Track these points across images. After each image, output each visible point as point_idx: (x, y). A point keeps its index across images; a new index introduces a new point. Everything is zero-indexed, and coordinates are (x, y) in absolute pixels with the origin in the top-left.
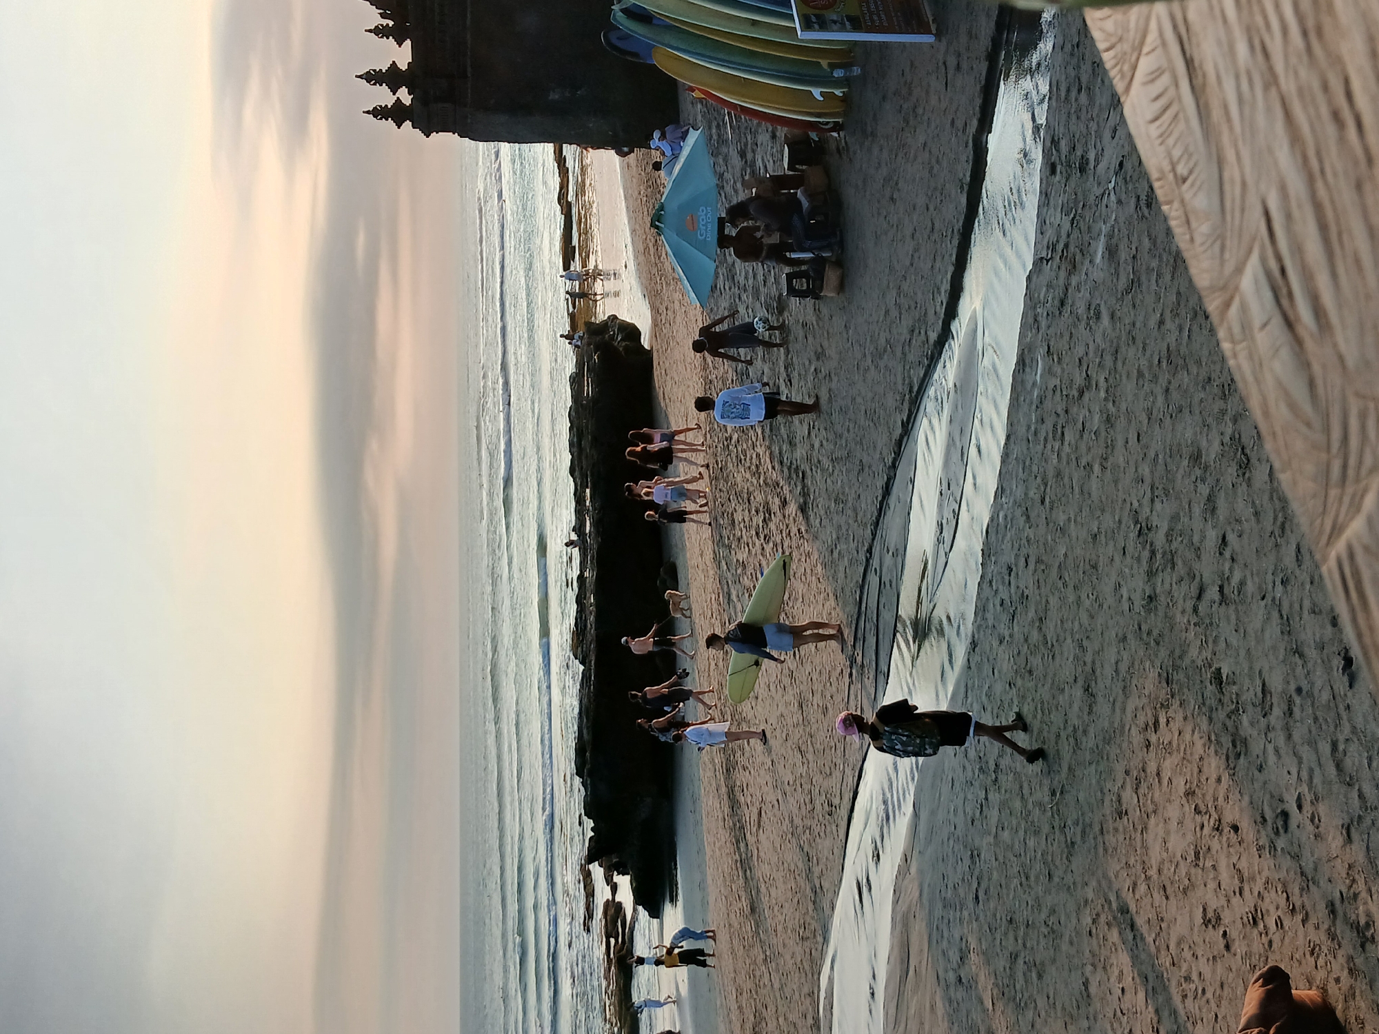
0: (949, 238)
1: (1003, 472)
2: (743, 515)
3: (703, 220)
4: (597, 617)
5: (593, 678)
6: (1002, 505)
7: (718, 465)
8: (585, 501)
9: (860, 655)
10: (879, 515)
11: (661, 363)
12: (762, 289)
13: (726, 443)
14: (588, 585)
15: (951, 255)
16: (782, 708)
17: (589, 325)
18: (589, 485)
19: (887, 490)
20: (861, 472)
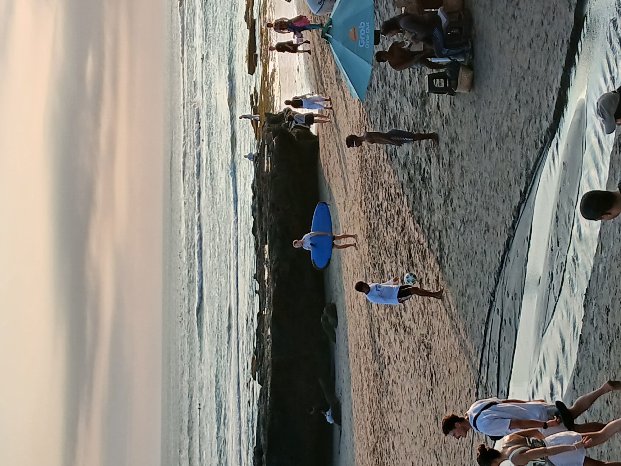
0: (560, 46)
1: (603, 232)
2: (391, 266)
3: (363, 32)
4: (272, 347)
5: (269, 395)
6: (601, 259)
7: (371, 227)
8: (264, 254)
9: (485, 378)
10: (501, 266)
11: (326, 146)
12: (408, 86)
13: (378, 209)
14: (266, 321)
15: (561, 60)
16: (421, 420)
17: (268, 115)
18: (268, 242)
19: (508, 246)
20: (487, 232)
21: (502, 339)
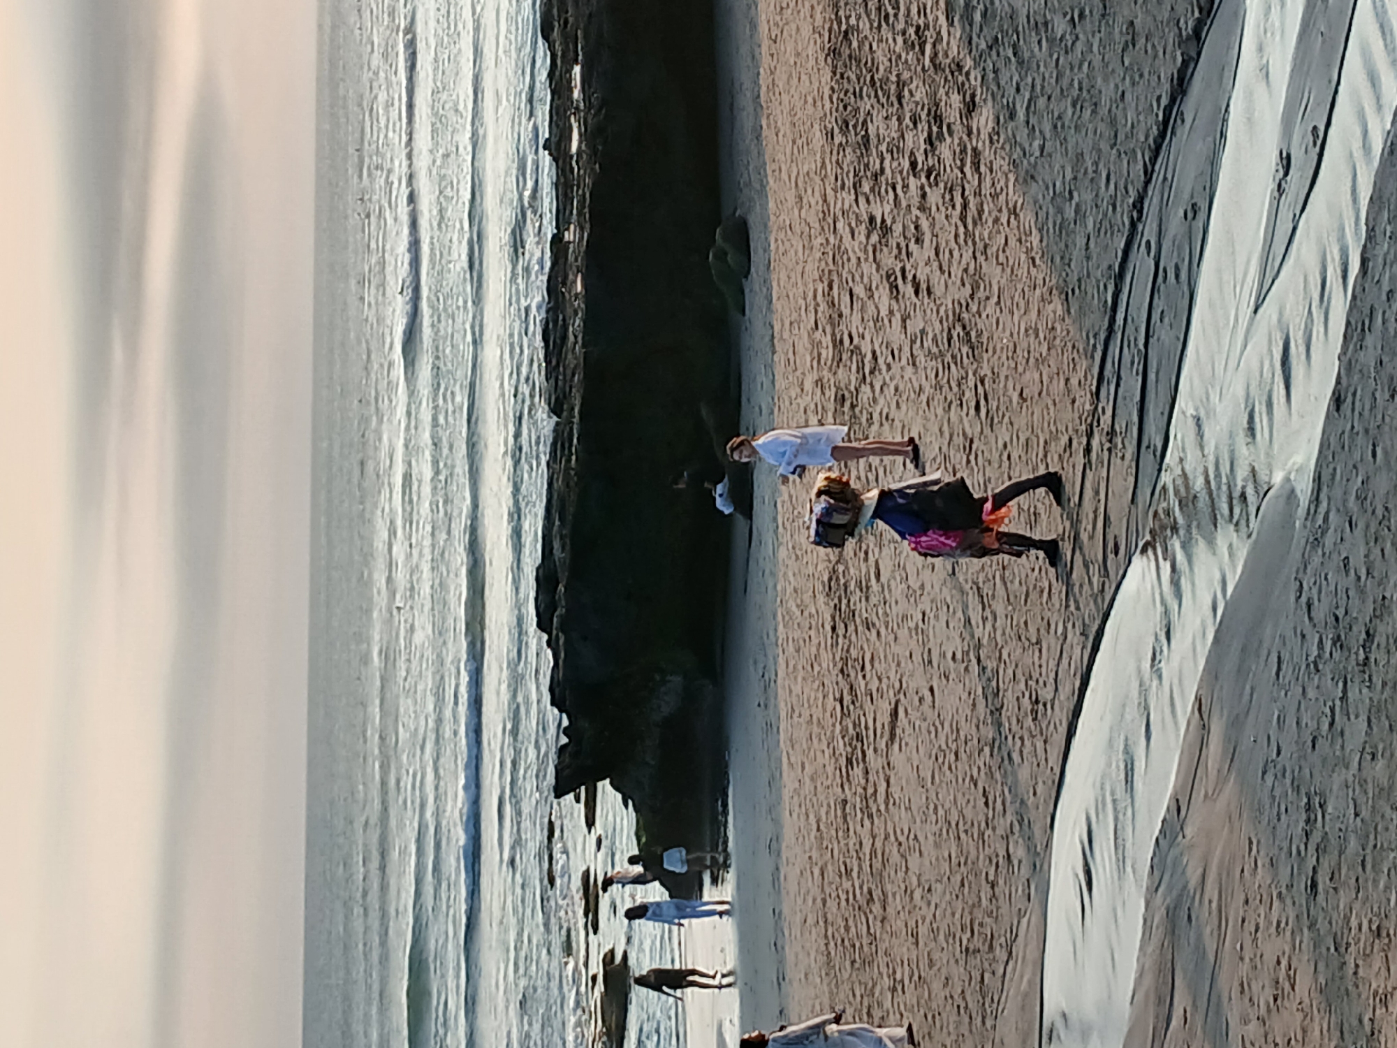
2: (886, 127)
4: (585, 321)
5: (575, 441)
8: (571, 90)
9: (1109, 412)
10: (1162, 135)
14: (571, 258)
18: (580, 58)
19: (1181, 86)
20: (1131, 46)
21: (1156, 316)
